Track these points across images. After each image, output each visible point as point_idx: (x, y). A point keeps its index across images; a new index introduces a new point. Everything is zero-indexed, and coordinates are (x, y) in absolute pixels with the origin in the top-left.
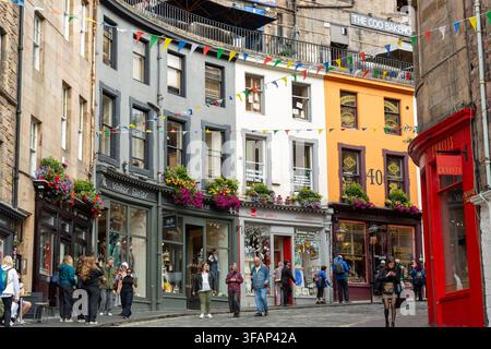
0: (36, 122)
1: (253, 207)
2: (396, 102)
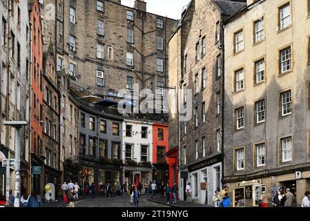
0: (63, 147)
1: (128, 166)
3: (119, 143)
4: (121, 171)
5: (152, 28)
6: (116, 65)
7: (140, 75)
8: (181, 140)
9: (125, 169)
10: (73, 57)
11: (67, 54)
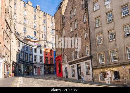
0: (12, 54)
1: (35, 64)
2: (52, 52)
3: (32, 55)
4: (33, 65)
5: (42, 16)
6: (30, 27)
7: (38, 31)
8: (64, 52)
9: (34, 65)
10: (15, 21)
11: (13, 20)
